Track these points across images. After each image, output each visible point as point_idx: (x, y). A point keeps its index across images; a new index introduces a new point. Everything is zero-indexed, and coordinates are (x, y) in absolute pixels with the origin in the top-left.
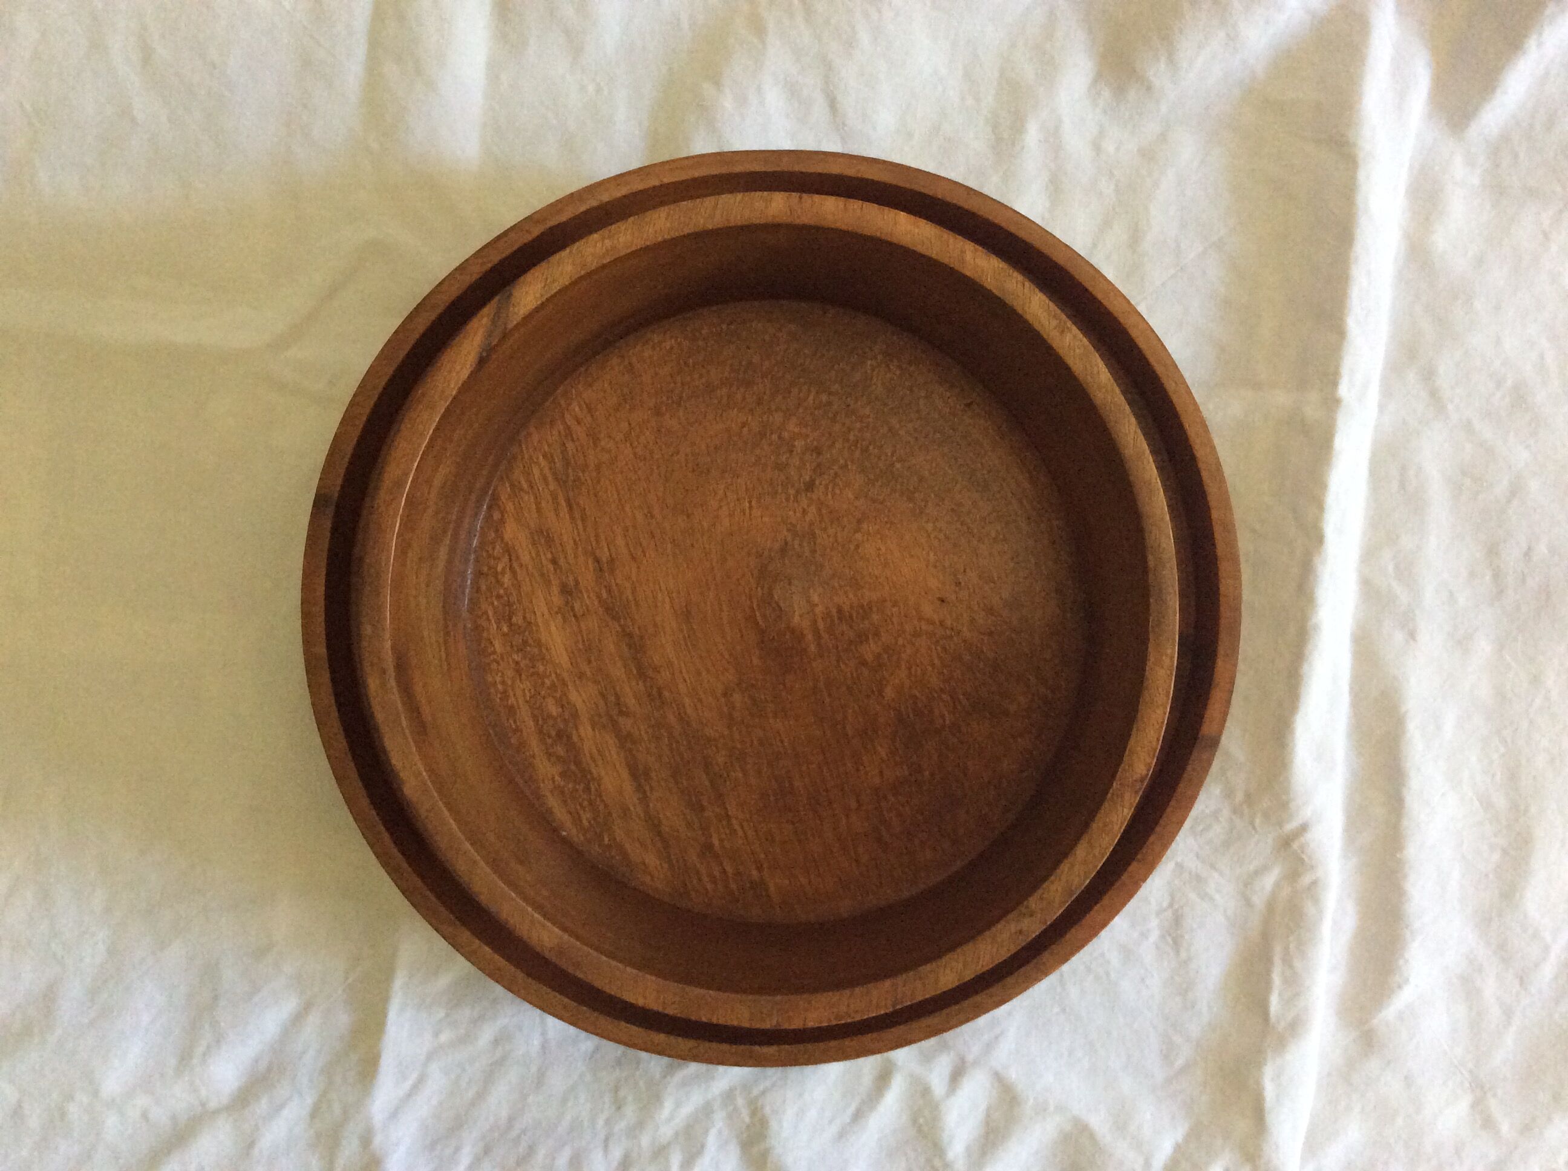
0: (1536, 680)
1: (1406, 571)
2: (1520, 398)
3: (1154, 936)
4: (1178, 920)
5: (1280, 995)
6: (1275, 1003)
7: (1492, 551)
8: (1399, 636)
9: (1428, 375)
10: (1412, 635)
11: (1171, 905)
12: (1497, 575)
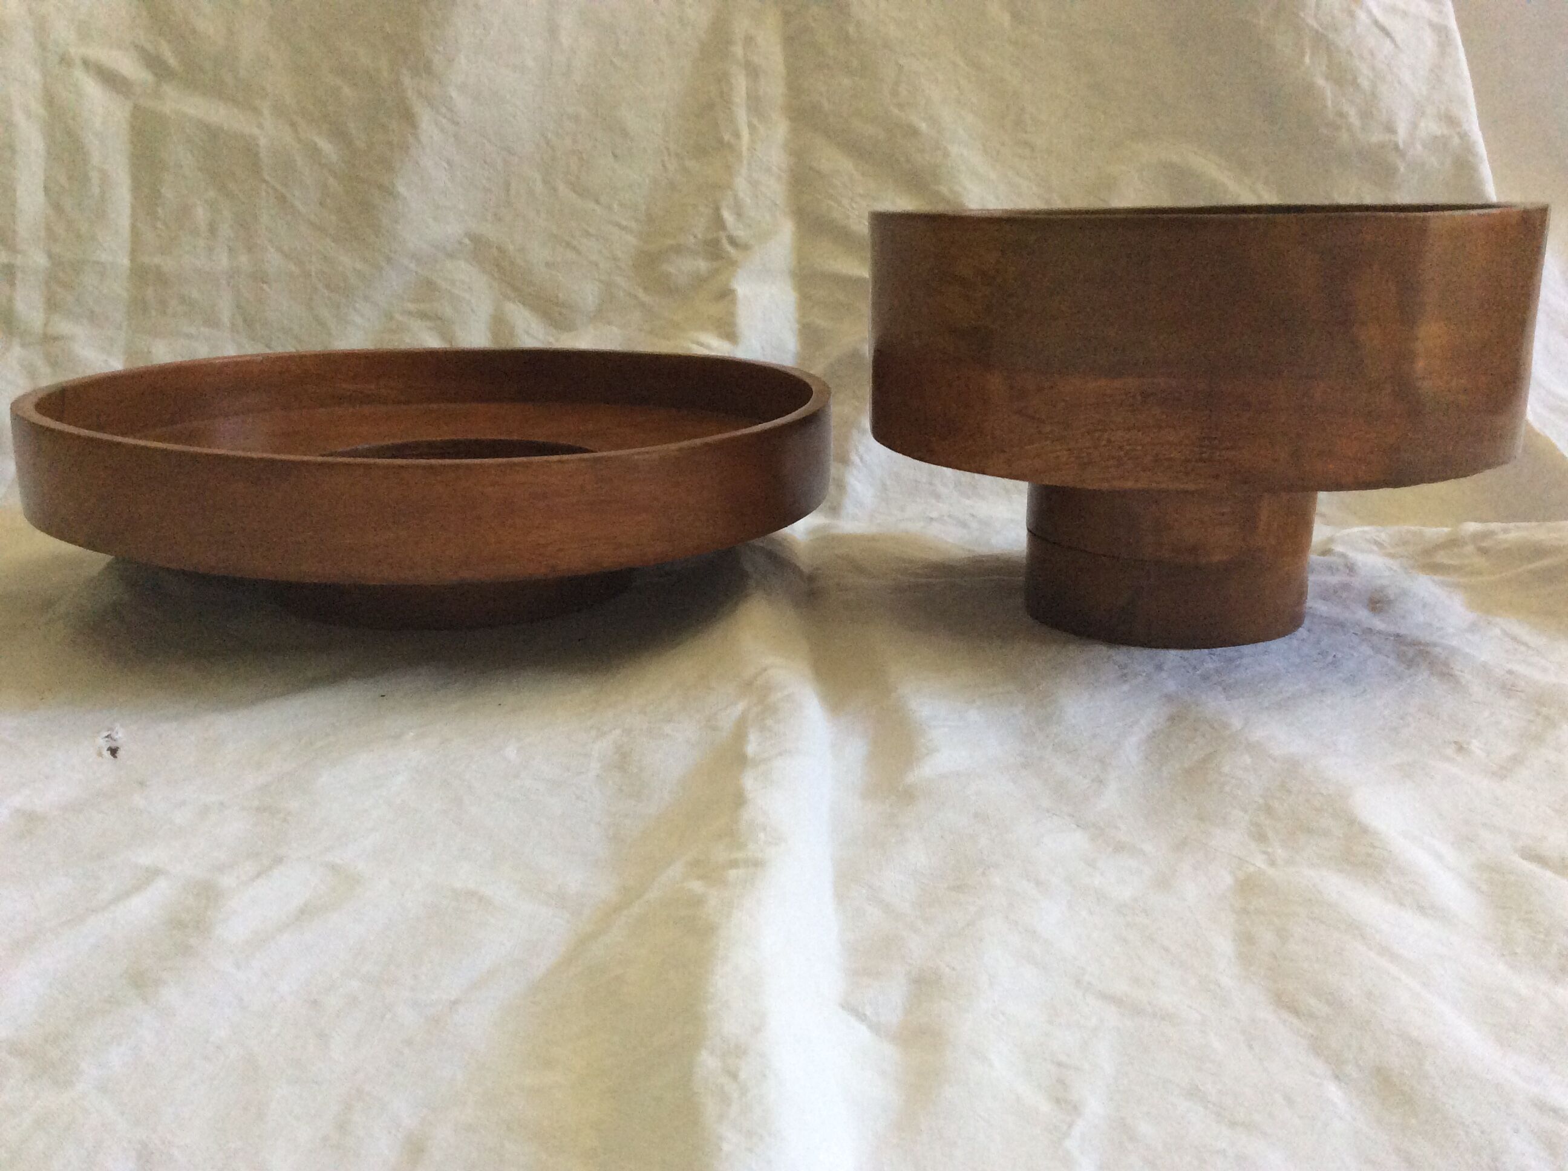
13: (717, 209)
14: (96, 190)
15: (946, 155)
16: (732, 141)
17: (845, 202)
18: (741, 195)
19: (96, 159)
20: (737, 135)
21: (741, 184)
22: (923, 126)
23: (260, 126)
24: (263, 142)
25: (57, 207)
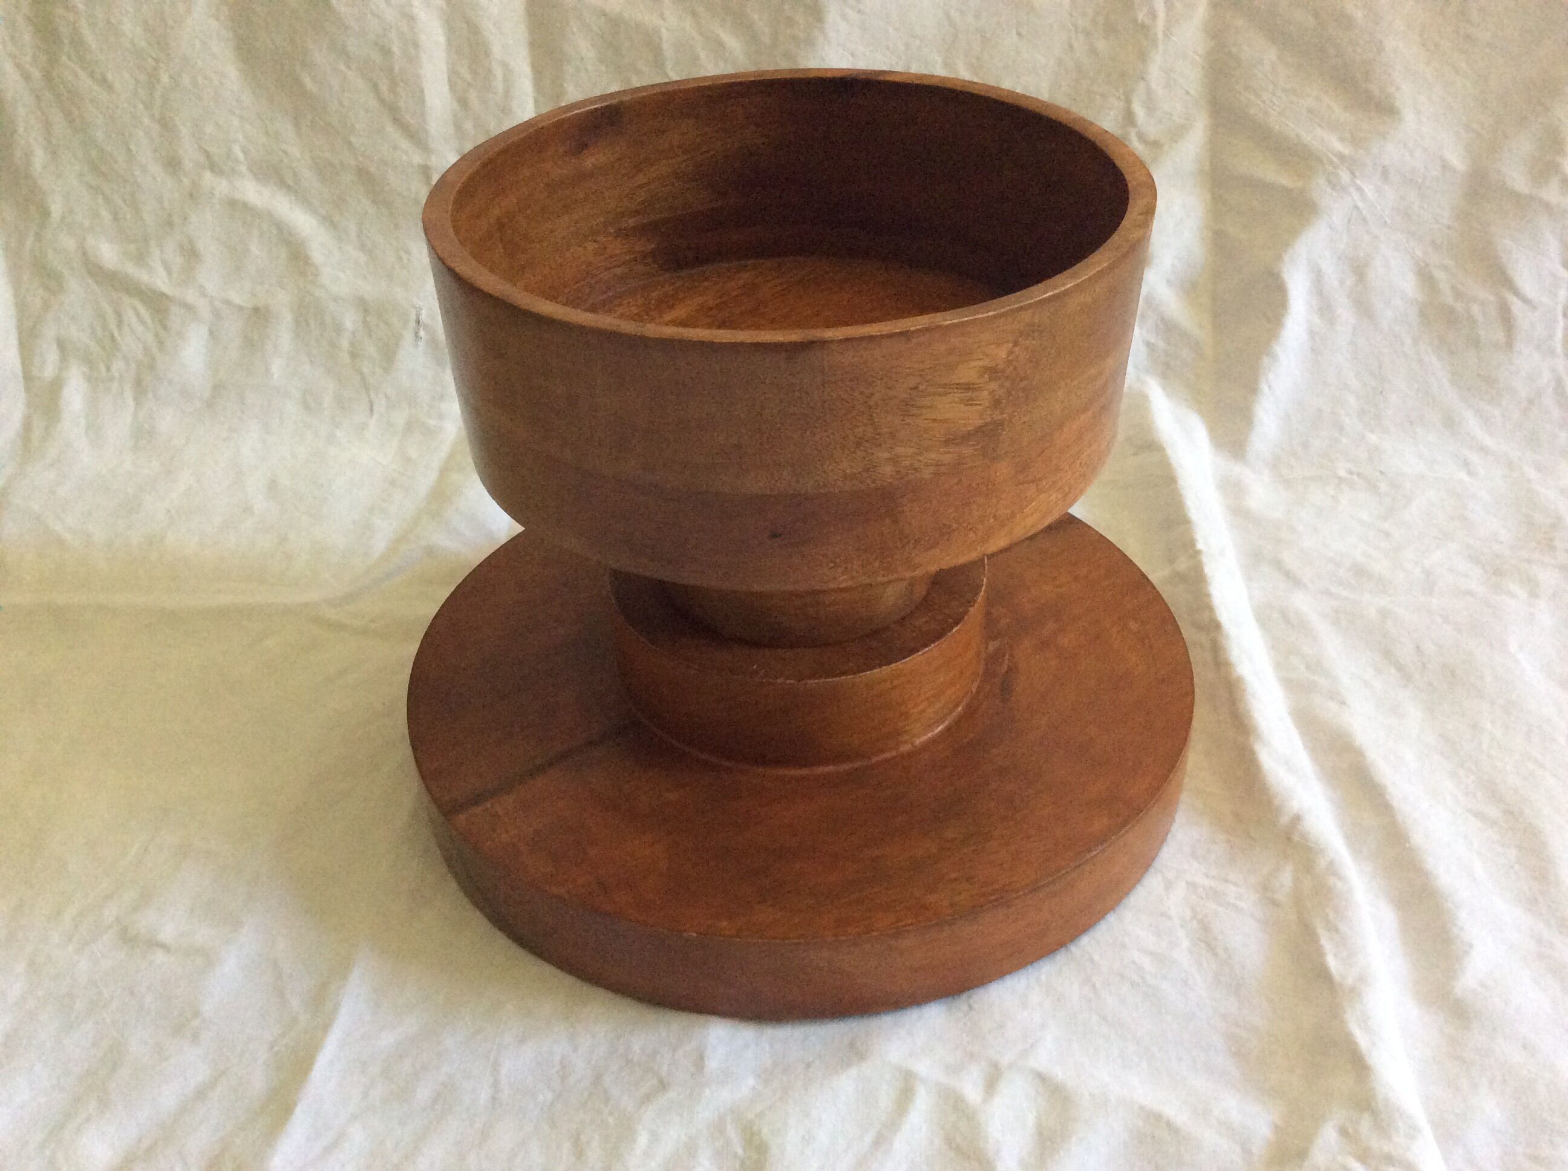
0: (1475, 727)
1: (1316, 666)
2: (1360, 572)
3: (1185, 944)
4: (1205, 927)
5: (1335, 955)
6: (1333, 963)
7: (1387, 654)
8: (1332, 706)
9: (1278, 564)
10: (1343, 703)
11: (1194, 917)
12: (1400, 668)
13: (1128, 102)
14: (499, 84)
15: (1380, 49)
16: (1147, 21)
17: (1265, 96)
18: (1153, 85)
19: (497, 51)
20: (1153, 15)
21: (1155, 72)
22: (1359, 15)
23: (662, 16)
24: (665, 34)
25: (463, 102)
